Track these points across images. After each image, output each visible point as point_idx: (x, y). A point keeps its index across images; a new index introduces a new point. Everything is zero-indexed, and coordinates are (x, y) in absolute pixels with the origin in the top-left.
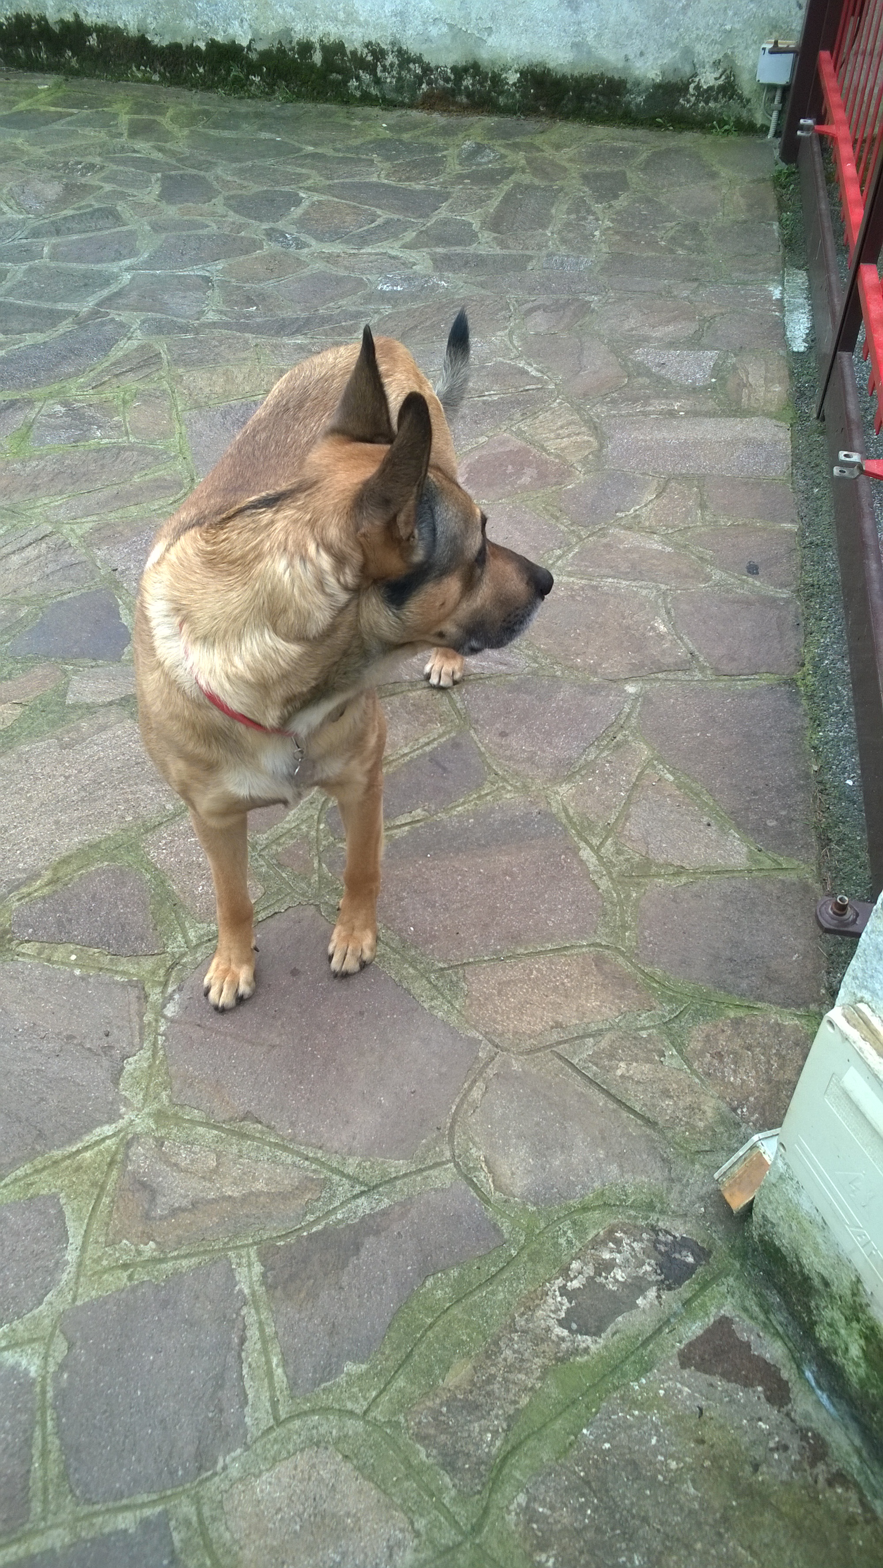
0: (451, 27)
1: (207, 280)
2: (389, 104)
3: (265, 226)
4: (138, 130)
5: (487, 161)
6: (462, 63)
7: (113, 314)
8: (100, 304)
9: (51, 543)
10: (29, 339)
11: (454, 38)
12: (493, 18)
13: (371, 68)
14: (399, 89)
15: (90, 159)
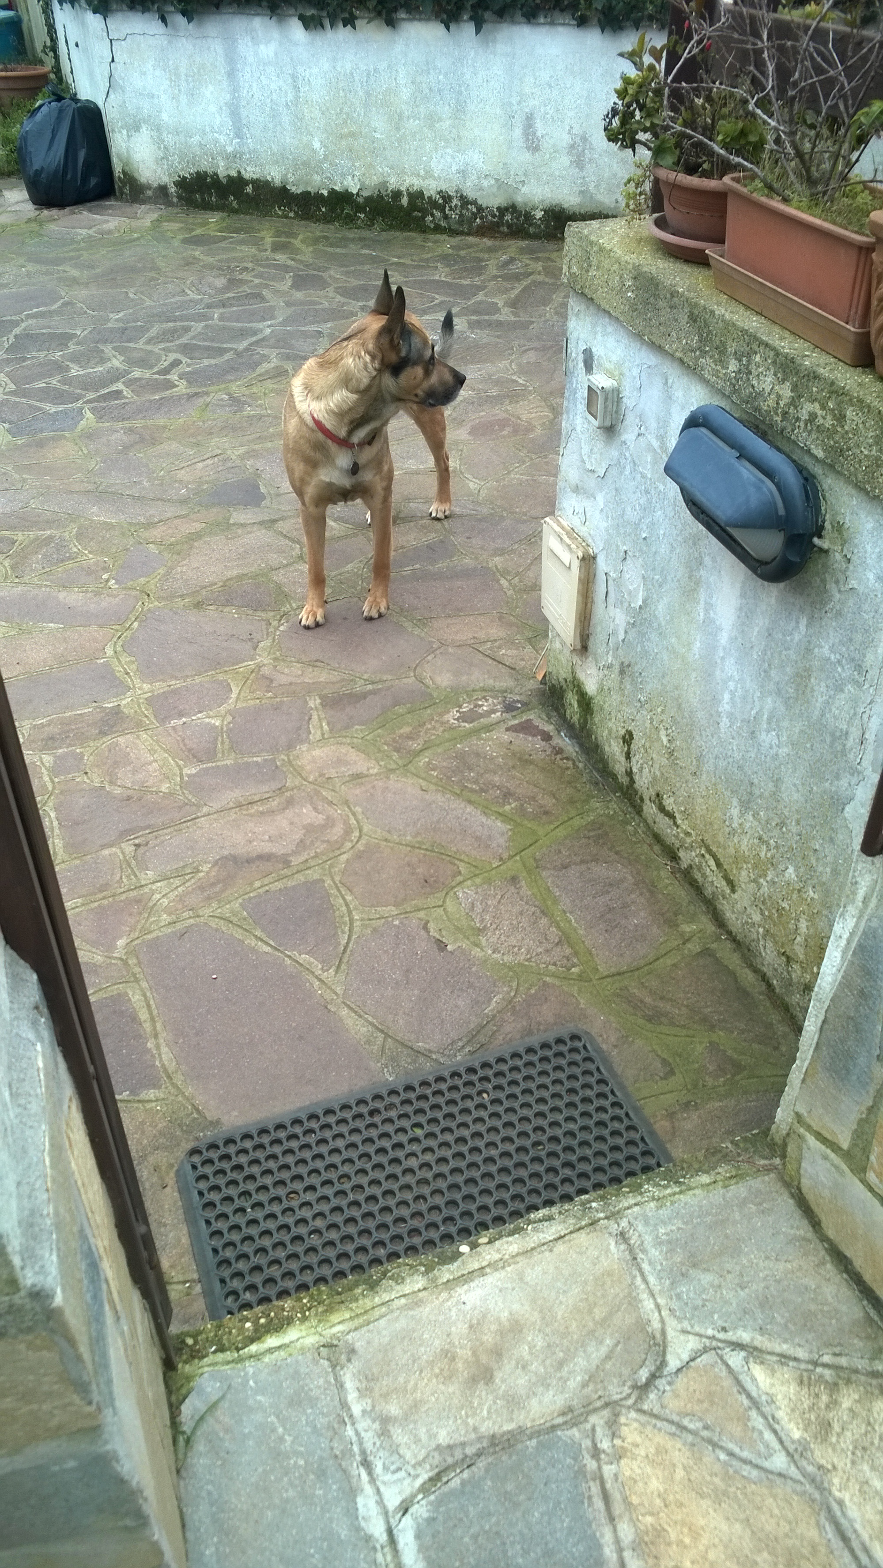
0: (497, 180)
1: (320, 332)
2: (453, 233)
3: (360, 304)
4: (277, 247)
5: (516, 268)
6: (504, 204)
7: (259, 350)
8: (251, 344)
9: (220, 458)
10: (206, 362)
11: (499, 188)
12: (525, 175)
13: (442, 209)
14: (461, 222)
15: (246, 265)
